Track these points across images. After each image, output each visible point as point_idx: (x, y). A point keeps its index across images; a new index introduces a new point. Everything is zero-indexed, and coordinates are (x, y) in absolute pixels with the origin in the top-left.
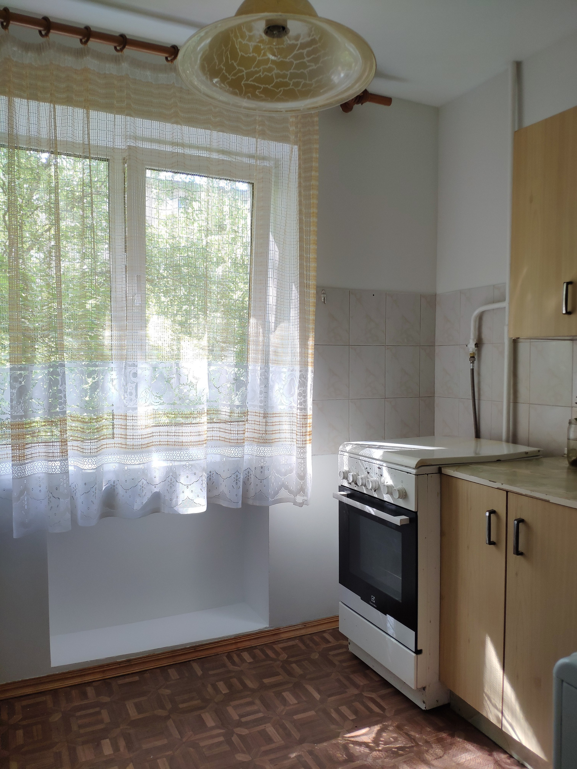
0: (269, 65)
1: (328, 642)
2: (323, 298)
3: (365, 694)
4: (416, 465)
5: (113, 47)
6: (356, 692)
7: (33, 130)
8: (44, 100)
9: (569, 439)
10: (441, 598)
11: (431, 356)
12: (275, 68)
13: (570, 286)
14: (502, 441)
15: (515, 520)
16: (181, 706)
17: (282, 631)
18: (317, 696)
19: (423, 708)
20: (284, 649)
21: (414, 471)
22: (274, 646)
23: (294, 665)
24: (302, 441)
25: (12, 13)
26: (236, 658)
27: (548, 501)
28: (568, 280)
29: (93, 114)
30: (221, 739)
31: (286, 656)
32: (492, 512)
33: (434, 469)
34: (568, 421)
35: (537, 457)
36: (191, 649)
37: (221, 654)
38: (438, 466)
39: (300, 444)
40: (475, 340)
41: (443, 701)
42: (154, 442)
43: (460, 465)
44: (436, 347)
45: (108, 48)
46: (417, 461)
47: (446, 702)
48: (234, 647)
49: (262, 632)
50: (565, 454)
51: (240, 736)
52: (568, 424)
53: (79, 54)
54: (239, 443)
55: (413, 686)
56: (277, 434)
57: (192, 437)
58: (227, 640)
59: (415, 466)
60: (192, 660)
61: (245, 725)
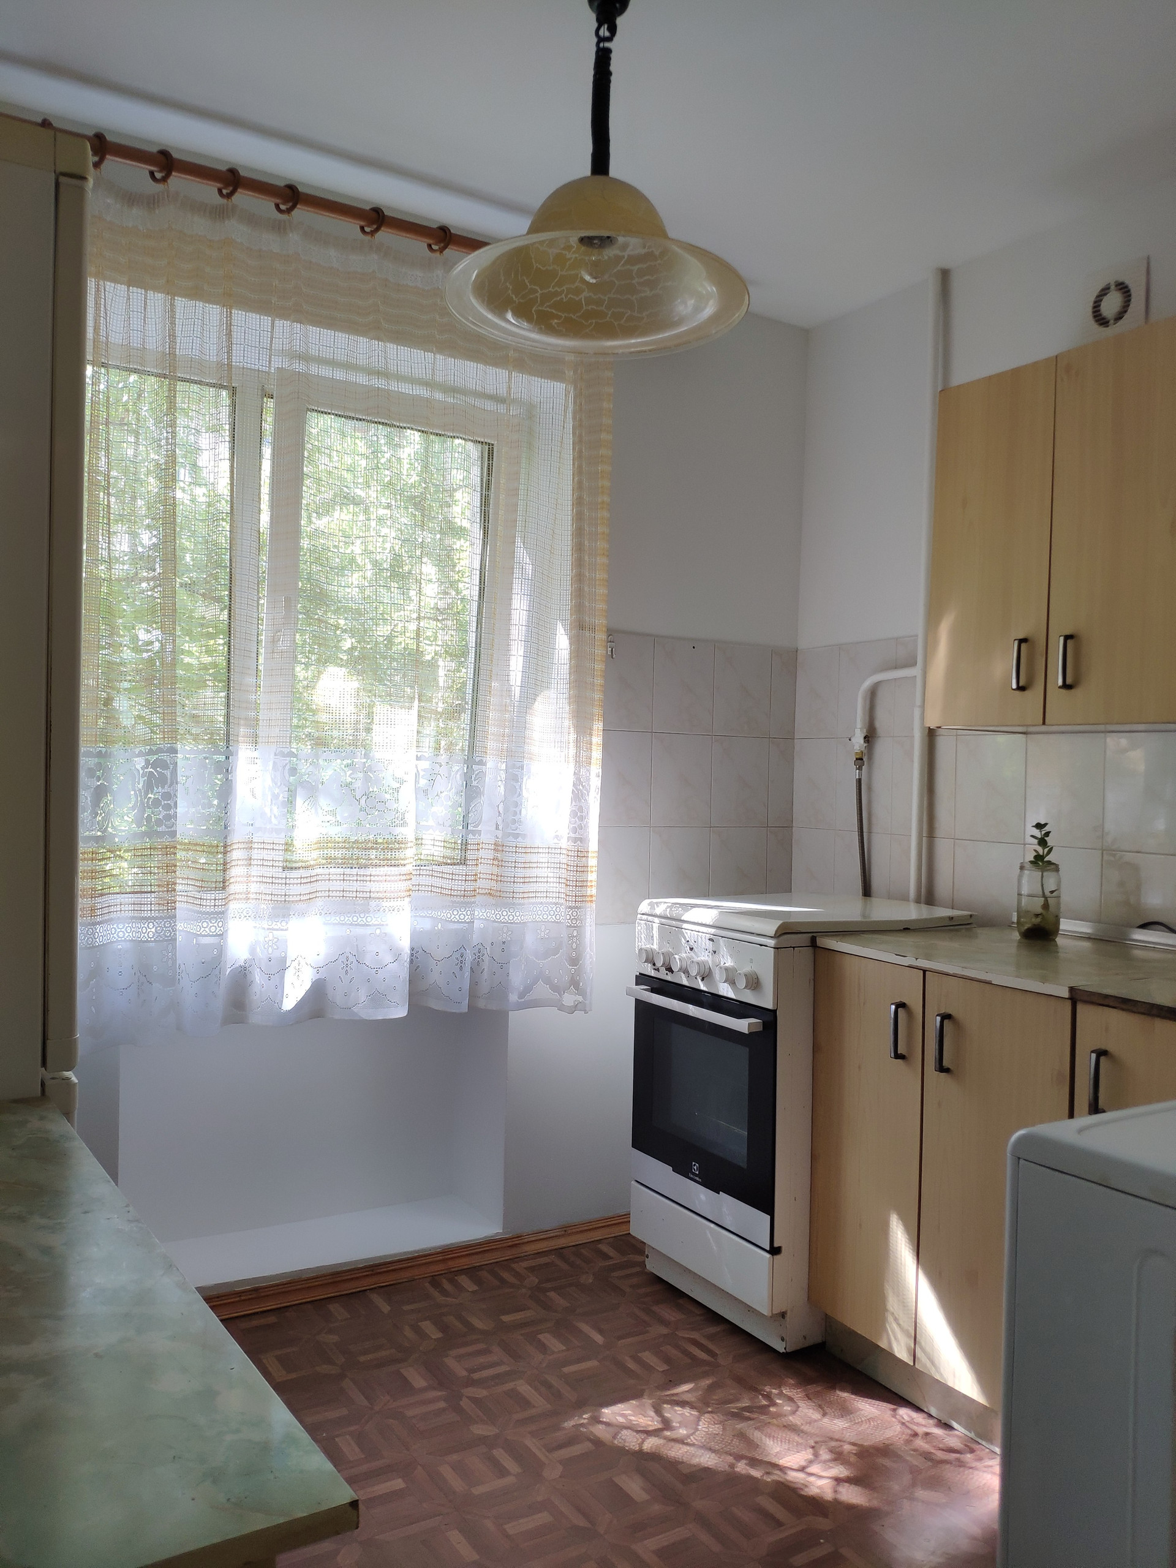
0: (577, 284)
1: (606, 1257)
2: (610, 649)
3: (681, 1334)
4: (776, 931)
5: (273, 204)
6: (664, 1330)
7: (136, 341)
8: (156, 289)
9: (1020, 895)
10: (814, 1157)
11: (788, 757)
12: (586, 290)
13: (1023, 646)
14: (908, 901)
15: (937, 1015)
16: (362, 1359)
17: (526, 1240)
18: (599, 1338)
19: (782, 1350)
20: (531, 1269)
21: (772, 942)
22: (514, 1266)
23: (552, 1294)
24: (576, 896)
25: (110, 143)
26: (446, 1285)
27: (989, 983)
28: (1021, 637)
29: (238, 315)
30: (442, 1404)
31: (537, 1281)
32: (901, 1005)
33: (805, 939)
34: (1019, 865)
35: (968, 926)
36: (367, 1269)
37: (420, 1278)
38: (811, 935)
39: (572, 901)
40: (865, 730)
41: (815, 1338)
42: (319, 891)
43: (846, 934)
44: (795, 740)
45: (265, 206)
46: (778, 926)
47: (818, 1339)
48: (441, 1267)
49: (491, 1241)
50: (1013, 923)
51: (474, 1400)
52: (1019, 870)
53: (219, 214)
54: (466, 899)
55: (766, 1312)
56: (532, 885)
57: (387, 883)
58: (430, 1255)
59: (774, 933)
60: (369, 1289)
61: (480, 1383)
